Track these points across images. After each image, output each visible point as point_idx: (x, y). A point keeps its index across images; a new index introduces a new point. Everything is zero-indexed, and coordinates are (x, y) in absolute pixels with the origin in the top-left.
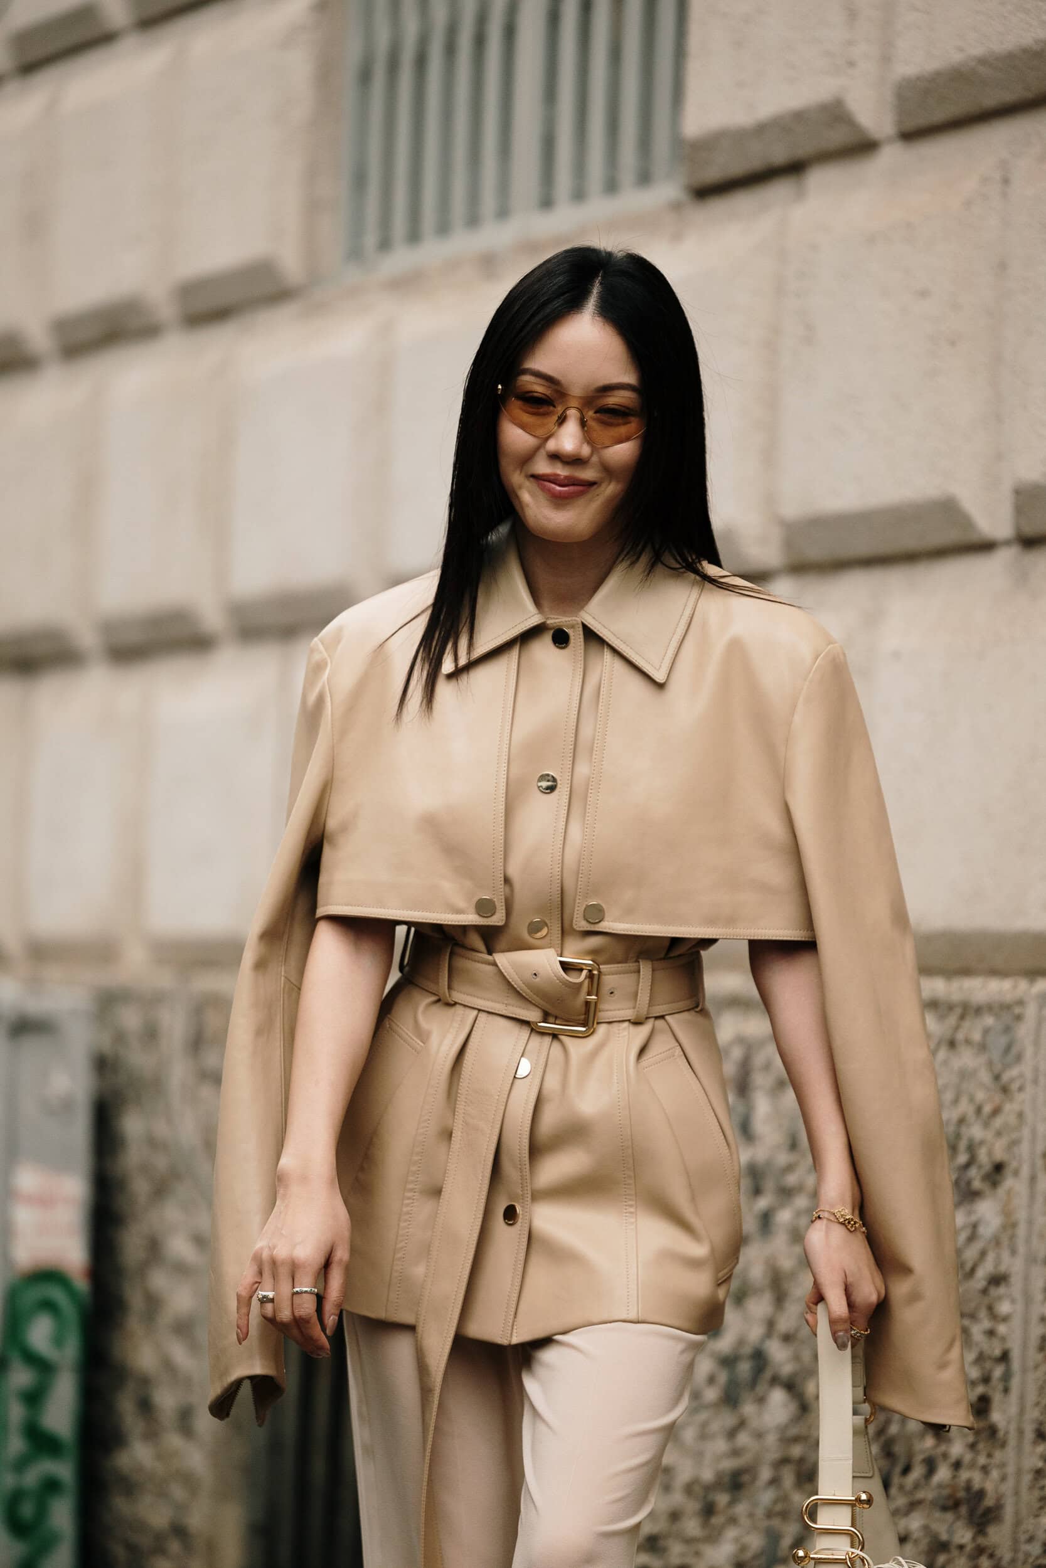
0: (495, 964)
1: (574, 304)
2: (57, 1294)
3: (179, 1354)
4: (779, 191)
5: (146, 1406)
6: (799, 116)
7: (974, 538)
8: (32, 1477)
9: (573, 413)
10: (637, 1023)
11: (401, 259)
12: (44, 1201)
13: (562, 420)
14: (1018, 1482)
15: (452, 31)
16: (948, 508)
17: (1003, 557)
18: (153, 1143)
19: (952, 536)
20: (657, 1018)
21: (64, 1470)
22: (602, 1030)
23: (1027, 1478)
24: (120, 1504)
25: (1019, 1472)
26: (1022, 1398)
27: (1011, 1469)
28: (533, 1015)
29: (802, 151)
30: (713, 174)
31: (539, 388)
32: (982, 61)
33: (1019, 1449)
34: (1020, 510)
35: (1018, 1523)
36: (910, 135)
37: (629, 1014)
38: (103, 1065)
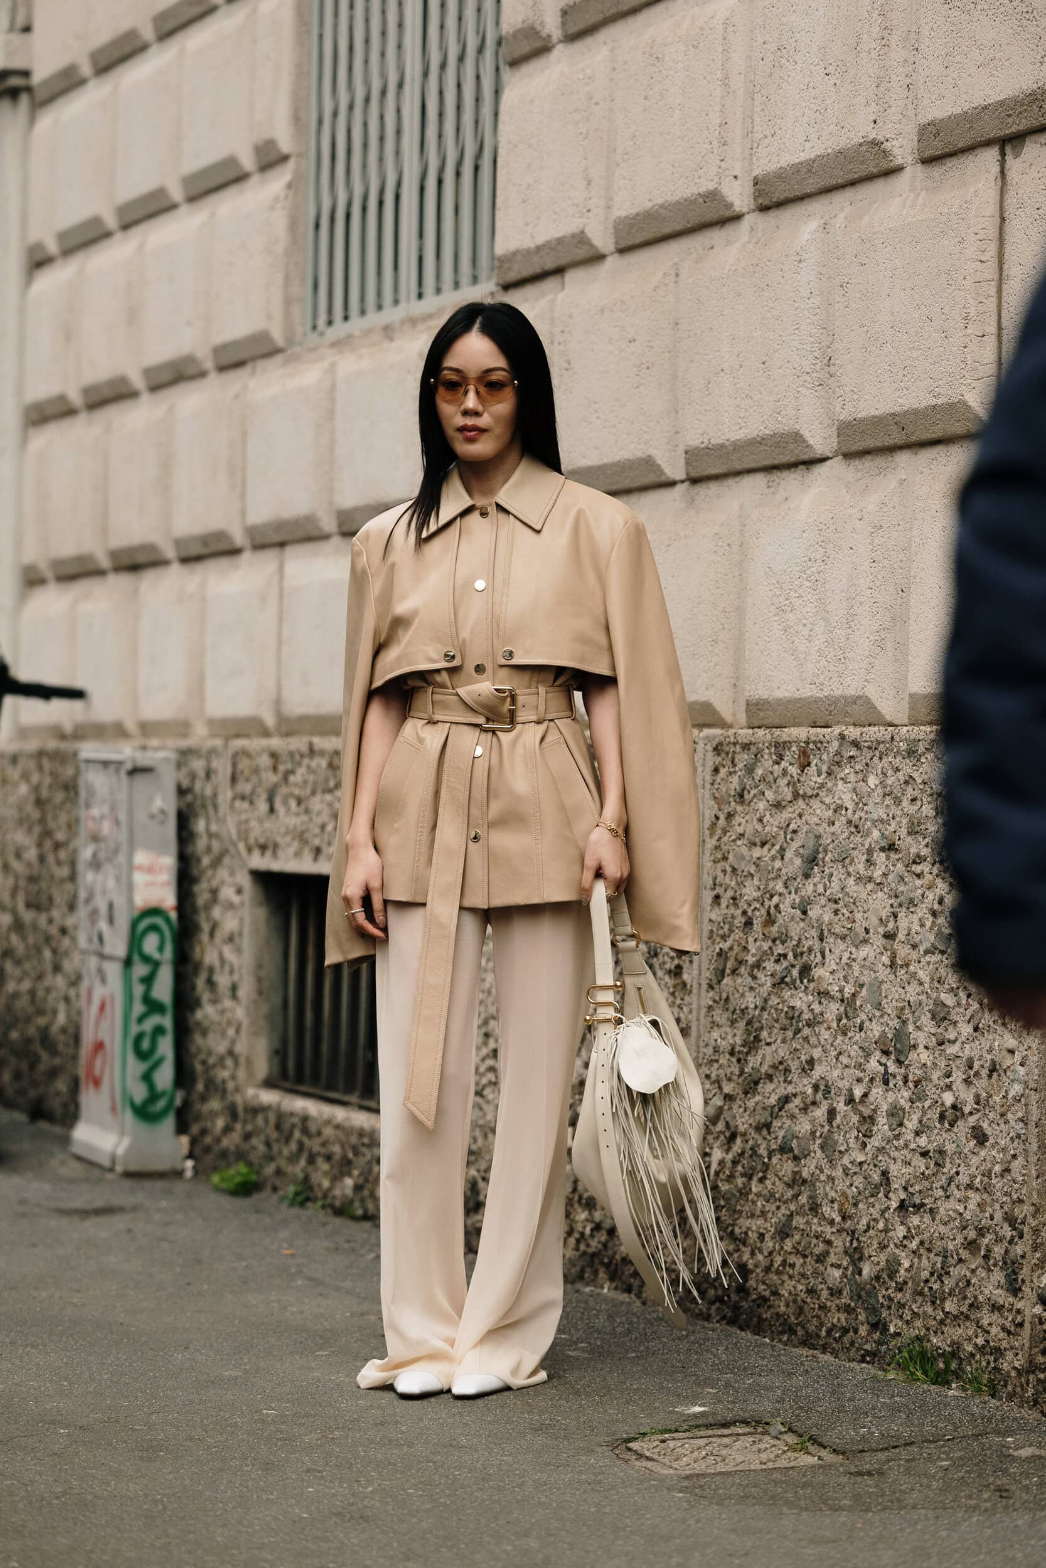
0: (458, 695)
1: (467, 328)
2: (159, 921)
3: (228, 953)
4: (550, 284)
5: (211, 983)
6: (560, 241)
7: (663, 479)
8: (149, 1025)
9: (472, 388)
10: (539, 722)
11: (340, 329)
12: (150, 870)
13: (466, 393)
14: (699, 1013)
15: (365, 198)
16: (648, 463)
17: (680, 488)
18: (211, 835)
19: (651, 479)
20: (550, 720)
21: (167, 1021)
22: (519, 727)
23: (704, 1011)
24: (198, 1039)
25: (699, 1007)
26: (700, 966)
27: (694, 1006)
28: (481, 720)
29: (563, 261)
30: (512, 276)
31: (453, 377)
32: (662, 206)
33: (699, 995)
34: (688, 463)
35: (699, 1036)
36: (622, 251)
37: (534, 718)
38: (181, 792)
